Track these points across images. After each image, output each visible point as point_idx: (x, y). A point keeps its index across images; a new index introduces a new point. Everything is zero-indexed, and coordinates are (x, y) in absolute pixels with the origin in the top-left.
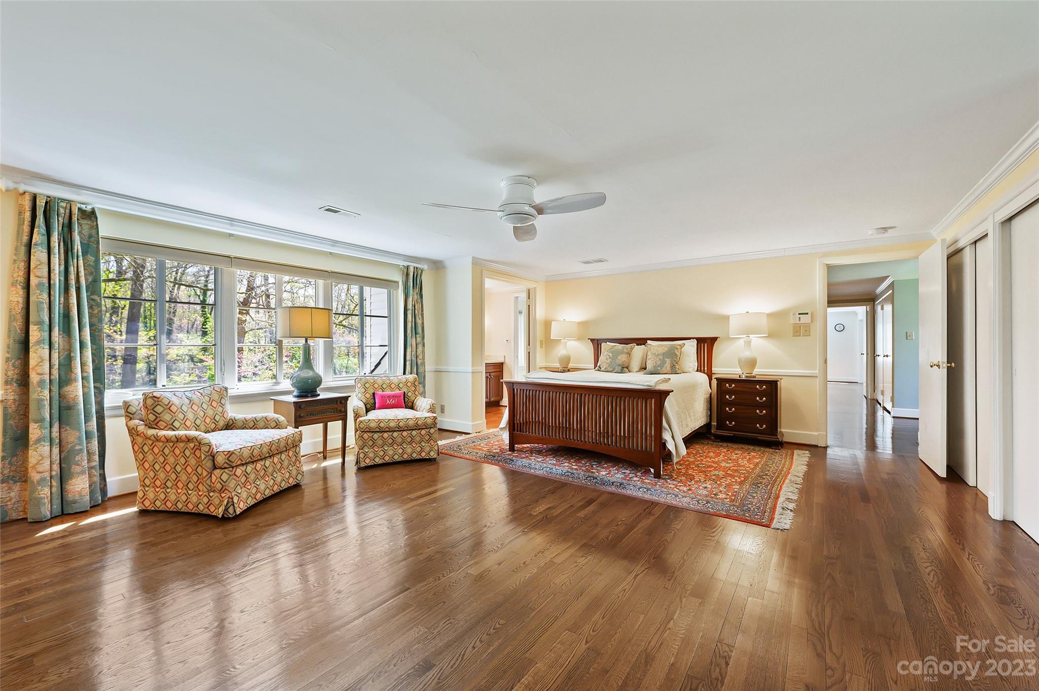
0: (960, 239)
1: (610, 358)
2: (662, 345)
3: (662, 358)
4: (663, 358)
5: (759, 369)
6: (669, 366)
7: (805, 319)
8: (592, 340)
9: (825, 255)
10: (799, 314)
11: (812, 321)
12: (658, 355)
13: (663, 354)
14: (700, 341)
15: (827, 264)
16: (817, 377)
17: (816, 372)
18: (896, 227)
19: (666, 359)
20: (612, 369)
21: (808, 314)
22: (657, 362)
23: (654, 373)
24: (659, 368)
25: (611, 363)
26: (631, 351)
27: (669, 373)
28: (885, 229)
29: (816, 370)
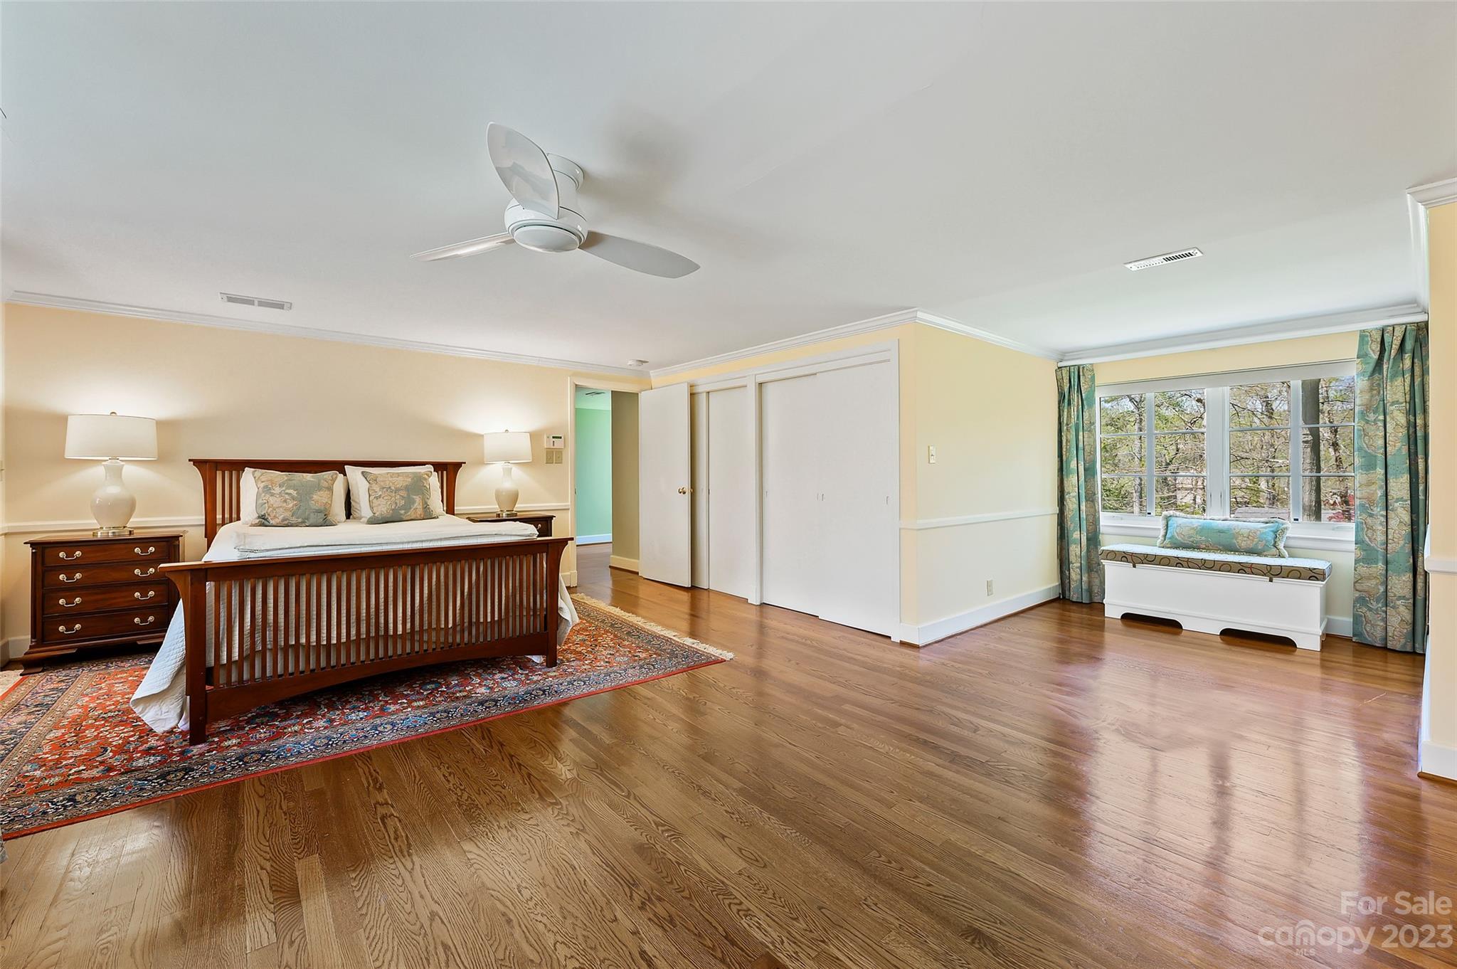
0: (698, 385)
1: (293, 498)
2: (398, 475)
3: (405, 496)
4: (408, 495)
5: (522, 504)
6: (421, 507)
7: (559, 443)
8: (198, 463)
9: (575, 374)
10: (553, 437)
11: (565, 446)
12: (397, 490)
13: (407, 488)
14: (439, 467)
15: (576, 385)
16: (568, 509)
17: (568, 504)
18: (647, 362)
19: (414, 497)
20: (300, 520)
21: (561, 438)
22: (398, 502)
23: (391, 520)
24: (403, 512)
25: (298, 509)
26: (333, 485)
27: (419, 518)
28: (642, 362)
29: (567, 502)
